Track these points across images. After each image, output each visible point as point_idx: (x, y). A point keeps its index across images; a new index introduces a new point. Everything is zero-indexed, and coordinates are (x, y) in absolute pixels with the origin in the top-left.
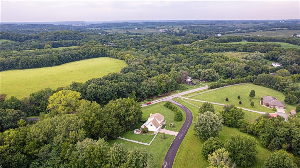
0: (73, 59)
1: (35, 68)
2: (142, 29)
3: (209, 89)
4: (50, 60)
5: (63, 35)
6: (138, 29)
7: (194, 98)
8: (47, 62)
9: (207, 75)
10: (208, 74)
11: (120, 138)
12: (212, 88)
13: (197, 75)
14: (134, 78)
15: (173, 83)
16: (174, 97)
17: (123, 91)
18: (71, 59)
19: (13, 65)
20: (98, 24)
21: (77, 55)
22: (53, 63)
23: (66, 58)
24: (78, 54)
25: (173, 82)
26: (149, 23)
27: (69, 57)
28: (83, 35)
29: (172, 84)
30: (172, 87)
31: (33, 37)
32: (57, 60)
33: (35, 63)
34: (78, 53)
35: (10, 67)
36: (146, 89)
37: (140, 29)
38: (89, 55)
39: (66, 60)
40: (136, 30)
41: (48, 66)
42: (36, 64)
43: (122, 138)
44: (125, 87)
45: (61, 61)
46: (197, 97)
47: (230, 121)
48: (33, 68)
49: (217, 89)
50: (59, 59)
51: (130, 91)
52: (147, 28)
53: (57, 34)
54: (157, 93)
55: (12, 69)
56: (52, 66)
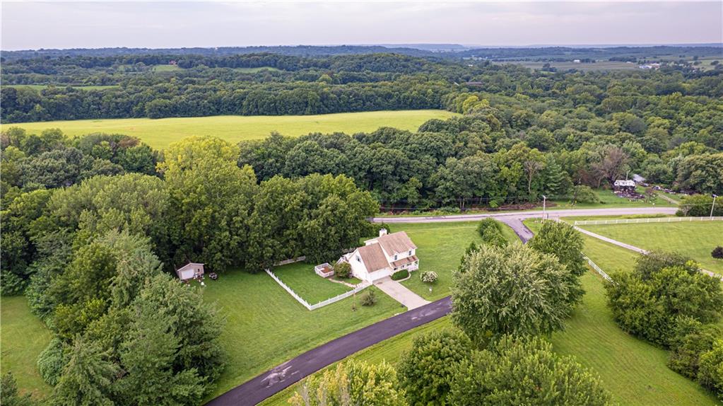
0: (359, 105)
1: (269, 115)
2: (594, 62)
3: (679, 214)
4: (300, 101)
5: (378, 62)
6: (582, 61)
7: (599, 229)
8: (295, 103)
9: (699, 172)
10: (703, 168)
11: (268, 272)
12: (695, 212)
13: (665, 172)
14: (432, 144)
15: (551, 177)
16: (532, 216)
17: (381, 172)
18: (353, 105)
19: (235, 105)
20: (487, 49)
21: (369, 98)
22: (306, 107)
23: (342, 102)
24: (373, 96)
25: (552, 175)
26: (628, 48)
27: (350, 100)
28: (423, 65)
29: (547, 180)
30: (546, 188)
31: (320, 64)
32: (316, 101)
33: (272, 103)
34: (373, 93)
35: (229, 110)
36: (450, 177)
37: (587, 61)
38: (400, 102)
39: (340, 106)
40: (577, 63)
41: (295, 113)
42: (271, 105)
43: (273, 276)
44: (390, 163)
45: (326, 107)
46: (610, 228)
47: (640, 313)
48: (266, 115)
49: (712, 218)
50: (321, 101)
51: (406, 177)
52: (610, 60)
53: (365, 60)
54: (486, 195)
55: (231, 114)
56: (303, 114)
